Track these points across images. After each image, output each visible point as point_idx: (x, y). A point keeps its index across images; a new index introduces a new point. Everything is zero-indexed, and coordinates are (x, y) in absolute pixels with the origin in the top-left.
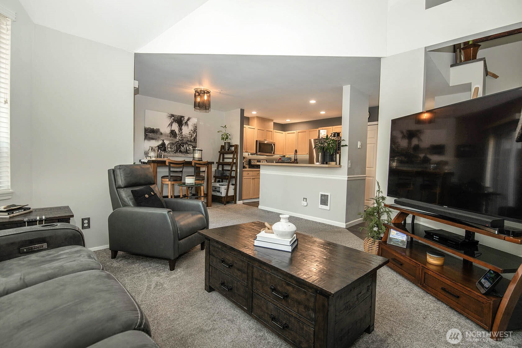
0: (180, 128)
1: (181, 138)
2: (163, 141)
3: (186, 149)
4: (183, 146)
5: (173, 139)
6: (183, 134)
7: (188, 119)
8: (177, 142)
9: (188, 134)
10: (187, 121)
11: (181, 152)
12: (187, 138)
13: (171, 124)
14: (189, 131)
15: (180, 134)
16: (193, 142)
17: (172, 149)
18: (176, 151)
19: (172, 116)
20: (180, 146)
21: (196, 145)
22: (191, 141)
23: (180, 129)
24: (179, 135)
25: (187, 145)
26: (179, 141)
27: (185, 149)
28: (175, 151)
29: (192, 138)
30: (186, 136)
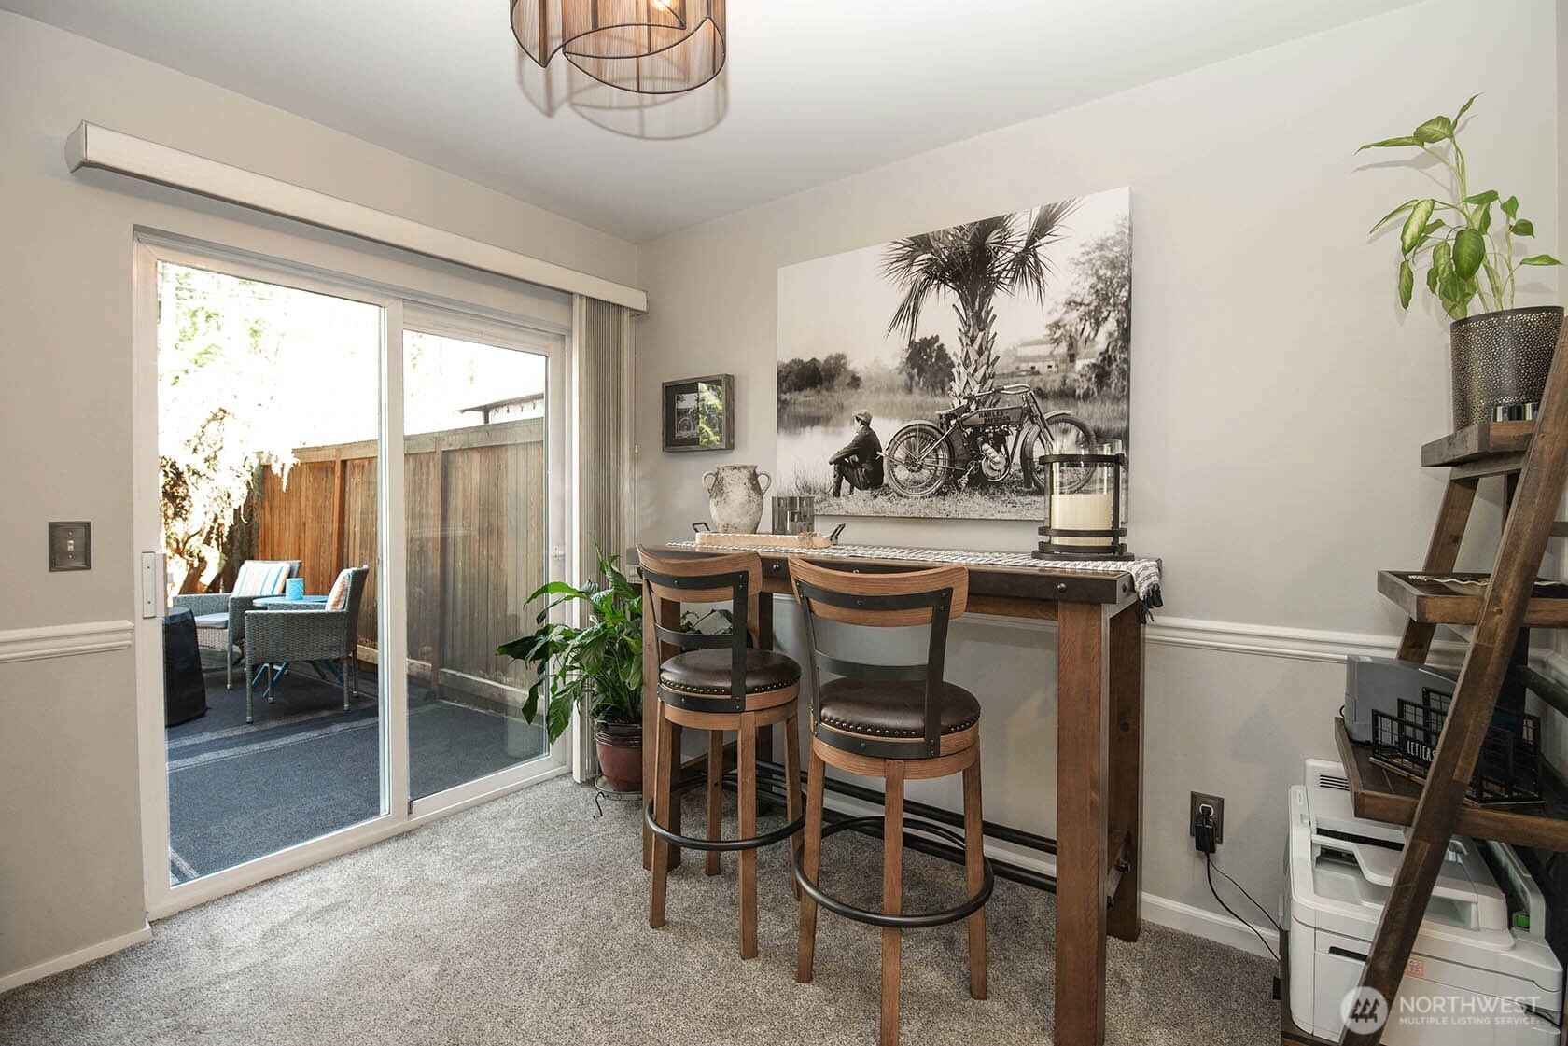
0: (977, 315)
1: (984, 380)
2: (866, 424)
3: (1027, 458)
4: (999, 442)
5: (929, 400)
6: (999, 348)
7: (1043, 227)
8: (949, 417)
9: (1041, 343)
10: (1031, 241)
11: (980, 482)
12: (1033, 372)
13: (910, 309)
14: (1055, 317)
15: (973, 356)
16: (1087, 396)
17: (921, 468)
18: (949, 485)
19: (922, 243)
20: (977, 448)
21: (1126, 416)
22: (1066, 394)
23: (978, 321)
24: (966, 366)
25: (1030, 430)
26: (967, 409)
27: (1017, 459)
28: (938, 484)
29: (1079, 364)
30: (1026, 359)
